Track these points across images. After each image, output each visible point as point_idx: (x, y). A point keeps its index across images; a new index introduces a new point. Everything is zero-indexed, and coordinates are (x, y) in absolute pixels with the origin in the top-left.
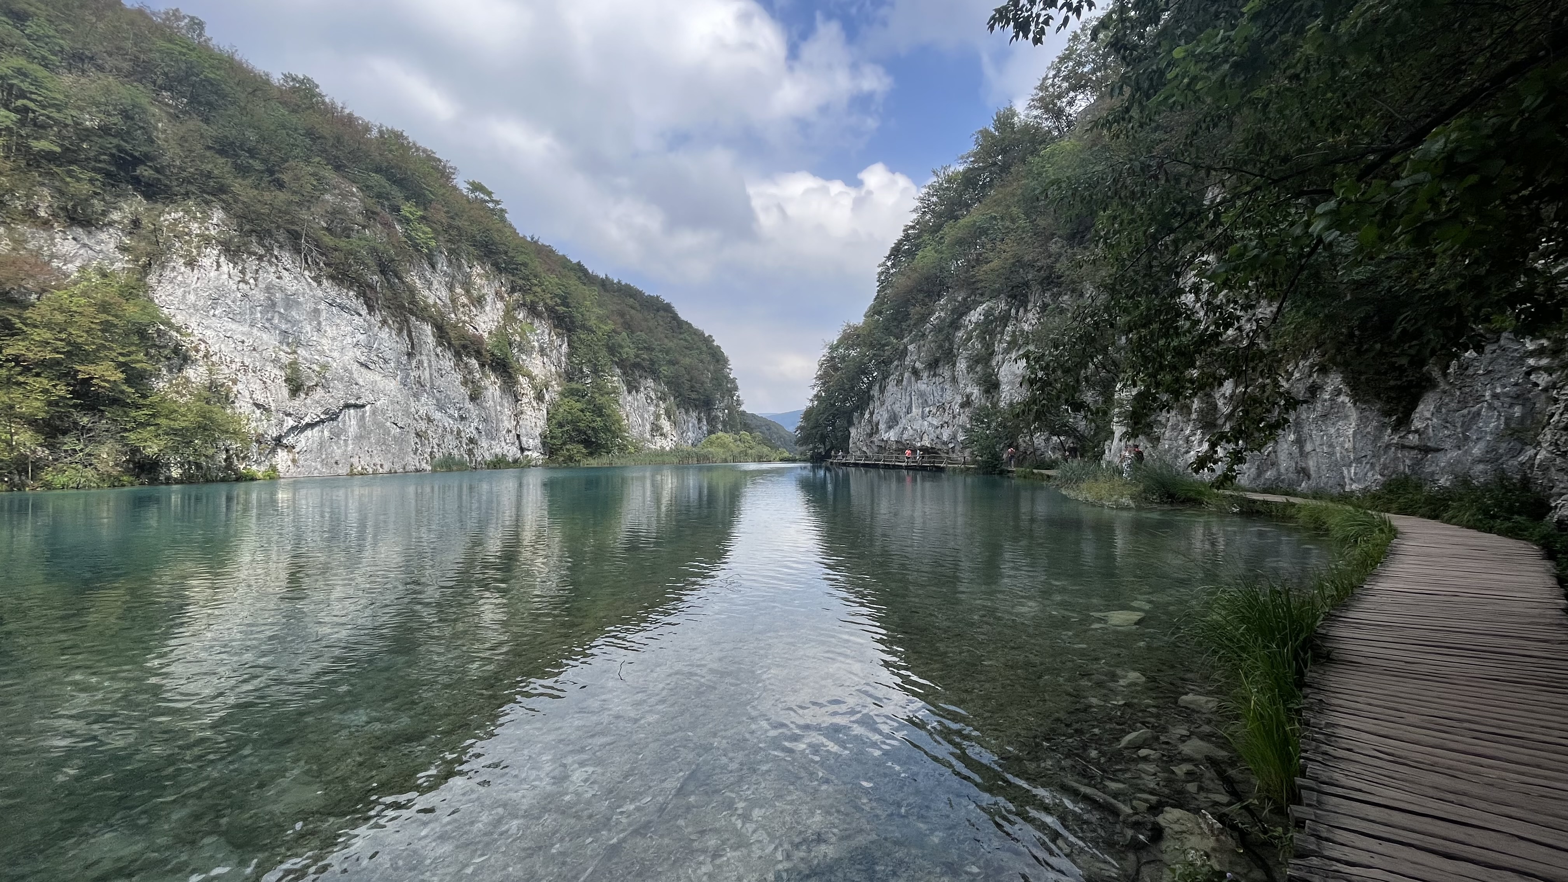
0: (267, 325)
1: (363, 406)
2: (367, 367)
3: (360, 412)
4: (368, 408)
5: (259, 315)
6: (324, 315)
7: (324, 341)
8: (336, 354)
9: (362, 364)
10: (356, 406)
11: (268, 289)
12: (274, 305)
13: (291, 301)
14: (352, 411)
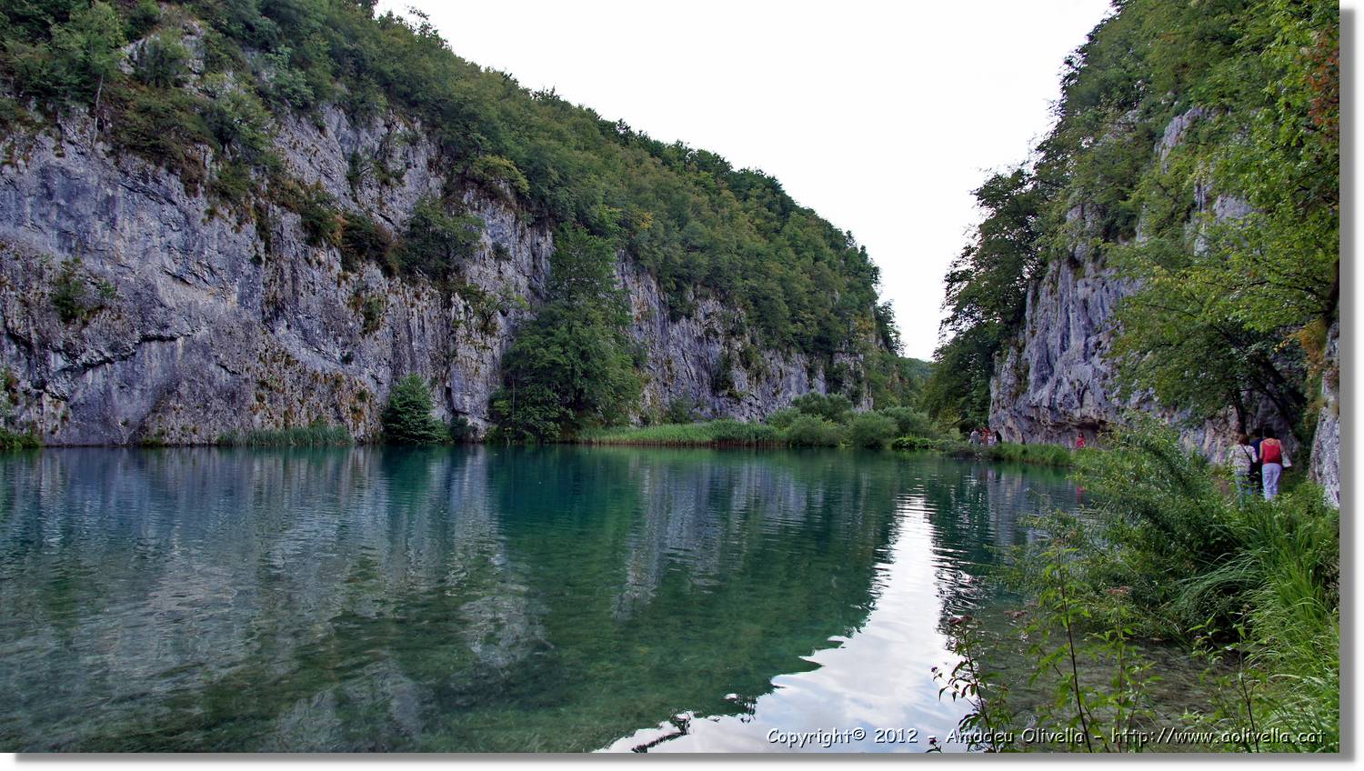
0: (39, 222)
1: (173, 339)
2: (183, 281)
3: (167, 346)
4: (180, 341)
5: (28, 210)
6: (121, 205)
7: (119, 243)
8: (134, 262)
9: (174, 277)
10: (161, 339)
11: (44, 173)
12: (50, 195)
13: (75, 190)
14: (154, 345)
